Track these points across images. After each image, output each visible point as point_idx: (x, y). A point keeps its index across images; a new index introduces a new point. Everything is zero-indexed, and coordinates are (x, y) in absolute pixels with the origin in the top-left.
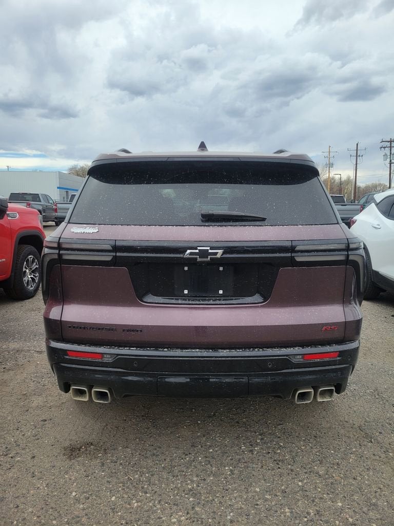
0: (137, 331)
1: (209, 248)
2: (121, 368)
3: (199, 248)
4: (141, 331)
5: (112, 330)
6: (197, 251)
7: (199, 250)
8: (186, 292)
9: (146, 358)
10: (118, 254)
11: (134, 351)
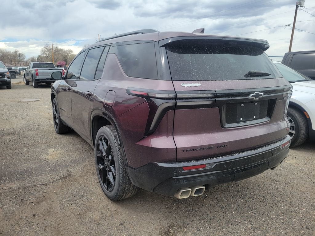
0: (224, 146)
1: (259, 92)
2: (216, 171)
3: (256, 92)
4: (226, 146)
5: (211, 148)
6: (255, 94)
7: (256, 93)
8: (241, 119)
9: (230, 161)
10: (217, 99)
11: (222, 159)
